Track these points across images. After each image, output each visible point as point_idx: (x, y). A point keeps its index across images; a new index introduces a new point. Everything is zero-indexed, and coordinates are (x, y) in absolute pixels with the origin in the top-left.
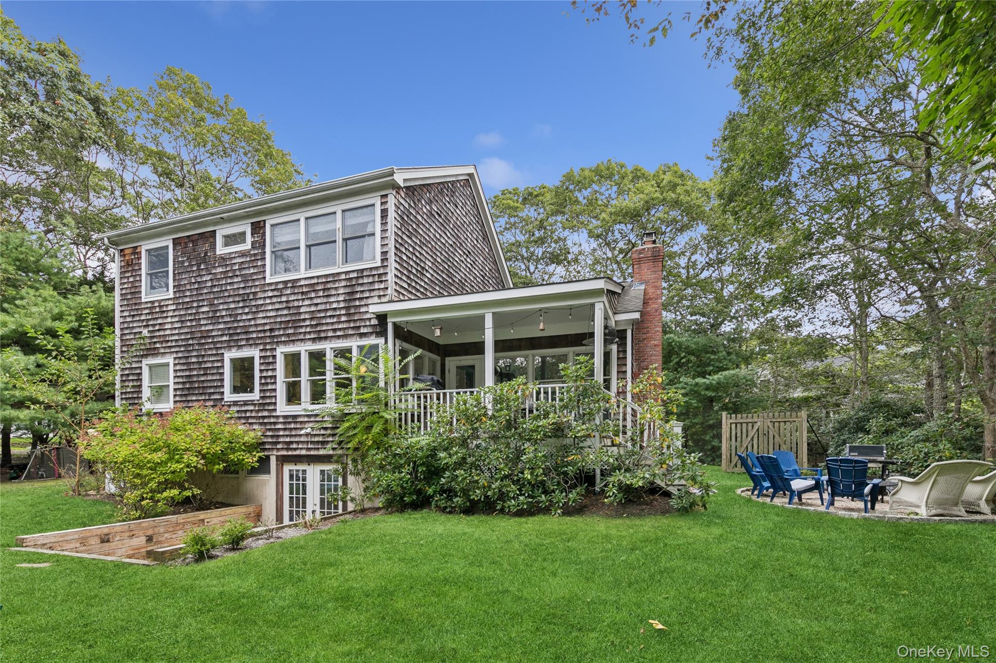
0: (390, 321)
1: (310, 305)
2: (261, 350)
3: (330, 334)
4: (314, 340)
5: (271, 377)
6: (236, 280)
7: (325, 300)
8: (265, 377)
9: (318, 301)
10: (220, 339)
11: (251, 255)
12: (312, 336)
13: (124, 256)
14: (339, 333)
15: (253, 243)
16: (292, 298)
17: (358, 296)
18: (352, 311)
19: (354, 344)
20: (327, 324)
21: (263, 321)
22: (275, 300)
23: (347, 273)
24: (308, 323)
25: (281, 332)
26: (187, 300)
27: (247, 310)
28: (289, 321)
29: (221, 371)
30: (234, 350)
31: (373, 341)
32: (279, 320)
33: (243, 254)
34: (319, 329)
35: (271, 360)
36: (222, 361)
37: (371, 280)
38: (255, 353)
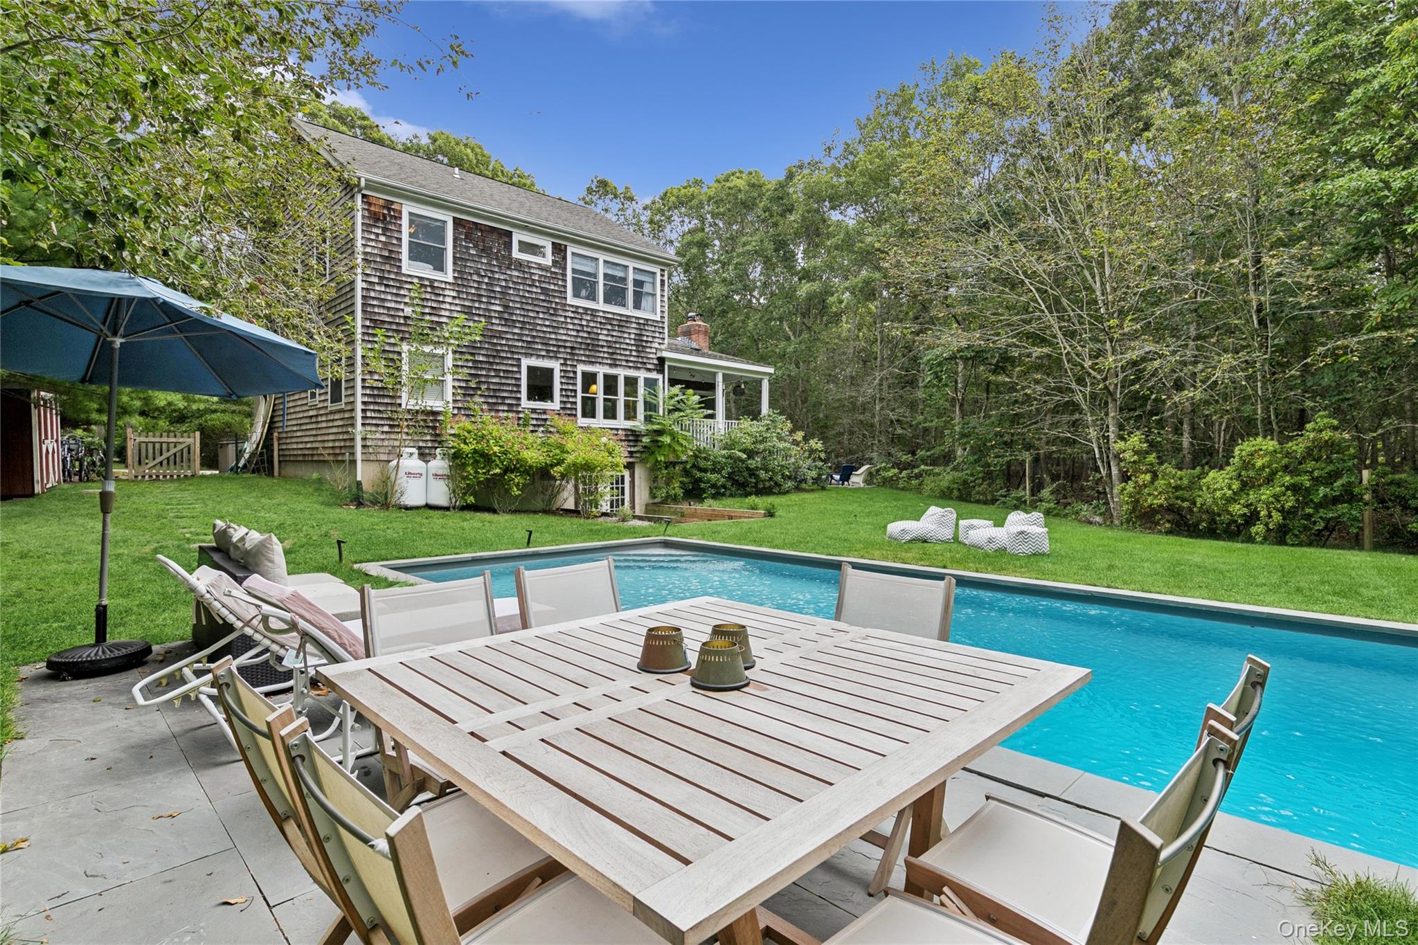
0: (667, 364)
1: (607, 335)
2: (562, 364)
3: (624, 363)
4: (610, 365)
5: (571, 390)
6: (535, 290)
7: (619, 335)
8: (566, 390)
9: (614, 334)
10: (517, 344)
11: (552, 273)
12: (609, 362)
13: (370, 204)
14: (631, 364)
15: (553, 261)
16: (592, 324)
17: (645, 338)
18: (640, 349)
19: (642, 375)
20: (621, 354)
21: (564, 338)
22: (576, 321)
23: (636, 318)
24: (605, 350)
25: (582, 352)
26: (473, 291)
27: (547, 323)
28: (588, 344)
29: (518, 376)
30: (533, 358)
31: (654, 375)
32: (579, 340)
33: (540, 267)
34: (615, 357)
35: (571, 375)
36: (519, 366)
37: (653, 329)
38: (555, 365)
